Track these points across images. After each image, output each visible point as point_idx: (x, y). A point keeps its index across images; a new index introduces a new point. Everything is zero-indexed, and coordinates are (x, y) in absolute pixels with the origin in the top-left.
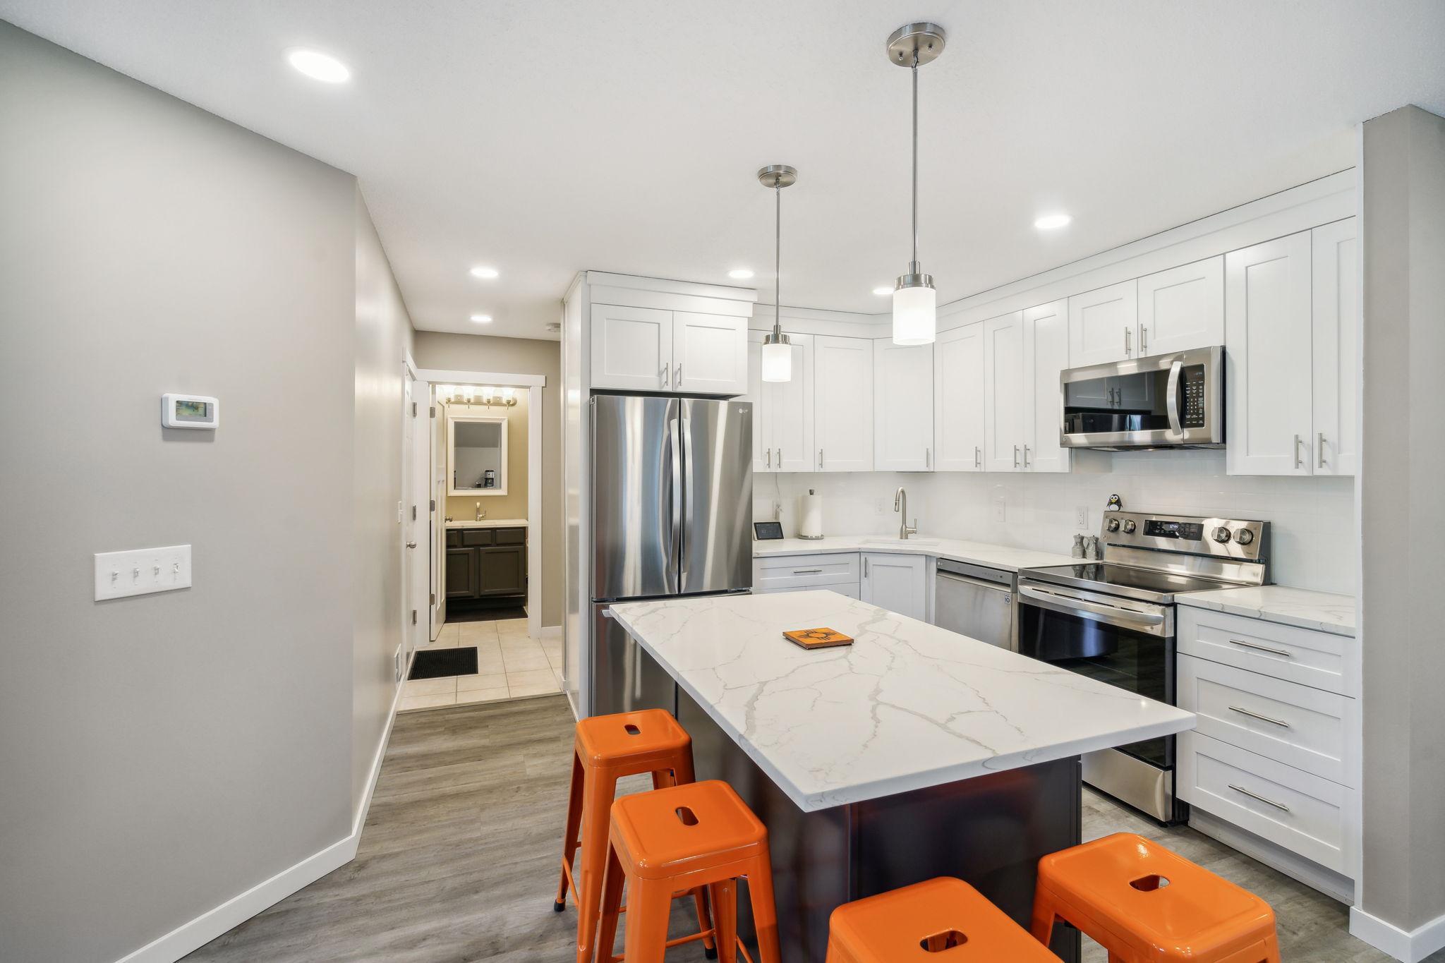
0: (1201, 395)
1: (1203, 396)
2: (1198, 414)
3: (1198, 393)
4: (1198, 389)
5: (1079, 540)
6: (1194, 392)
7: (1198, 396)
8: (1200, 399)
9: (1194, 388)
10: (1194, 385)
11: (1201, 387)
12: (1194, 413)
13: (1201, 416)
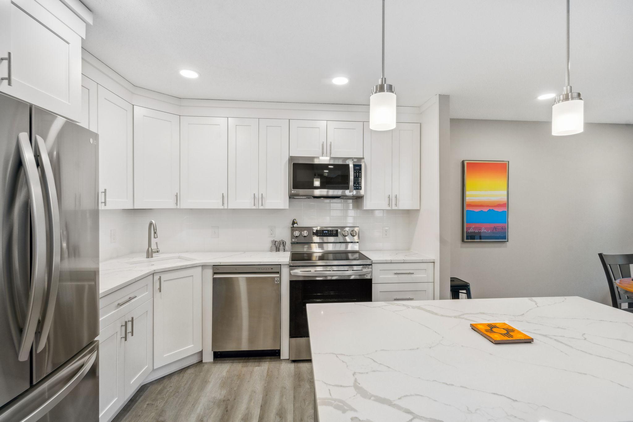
0: (360, 177)
1: (361, 177)
2: (359, 184)
3: (359, 176)
4: (359, 174)
5: (274, 243)
6: (358, 175)
7: (359, 177)
8: (360, 178)
9: (358, 173)
10: (358, 172)
11: (360, 174)
12: (357, 184)
13: (360, 185)
